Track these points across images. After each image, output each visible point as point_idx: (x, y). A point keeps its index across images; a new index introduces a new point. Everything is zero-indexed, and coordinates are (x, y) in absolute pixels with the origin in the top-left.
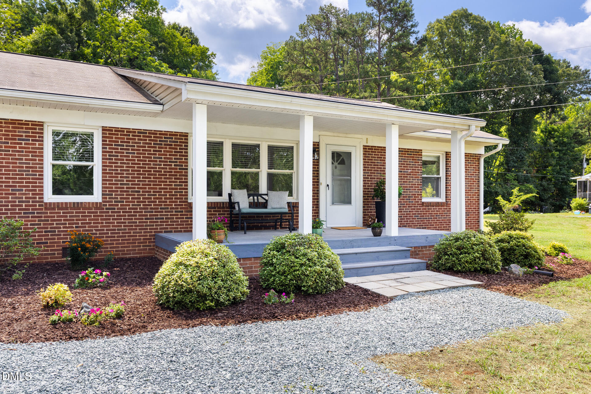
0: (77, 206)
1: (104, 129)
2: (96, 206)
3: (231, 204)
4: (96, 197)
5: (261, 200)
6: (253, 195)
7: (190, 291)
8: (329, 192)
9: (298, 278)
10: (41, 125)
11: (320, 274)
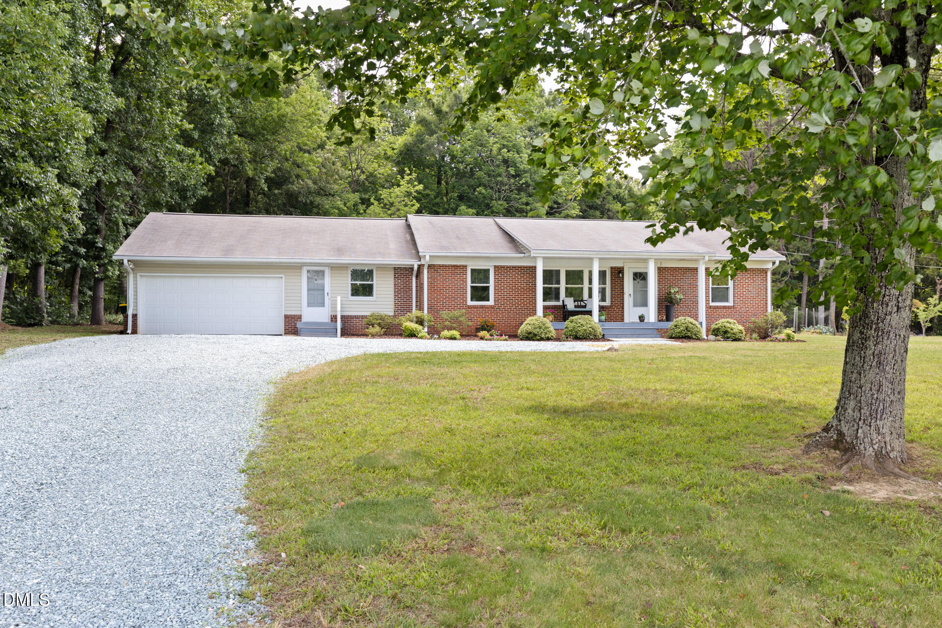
0: (482, 307)
1: (495, 267)
2: (492, 307)
3: (564, 306)
4: (491, 302)
5: (582, 304)
6: (578, 301)
7: (530, 333)
8: (631, 299)
9: (576, 332)
10: (465, 266)
11: (585, 330)
